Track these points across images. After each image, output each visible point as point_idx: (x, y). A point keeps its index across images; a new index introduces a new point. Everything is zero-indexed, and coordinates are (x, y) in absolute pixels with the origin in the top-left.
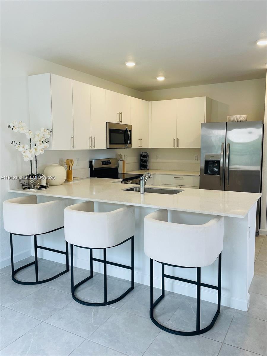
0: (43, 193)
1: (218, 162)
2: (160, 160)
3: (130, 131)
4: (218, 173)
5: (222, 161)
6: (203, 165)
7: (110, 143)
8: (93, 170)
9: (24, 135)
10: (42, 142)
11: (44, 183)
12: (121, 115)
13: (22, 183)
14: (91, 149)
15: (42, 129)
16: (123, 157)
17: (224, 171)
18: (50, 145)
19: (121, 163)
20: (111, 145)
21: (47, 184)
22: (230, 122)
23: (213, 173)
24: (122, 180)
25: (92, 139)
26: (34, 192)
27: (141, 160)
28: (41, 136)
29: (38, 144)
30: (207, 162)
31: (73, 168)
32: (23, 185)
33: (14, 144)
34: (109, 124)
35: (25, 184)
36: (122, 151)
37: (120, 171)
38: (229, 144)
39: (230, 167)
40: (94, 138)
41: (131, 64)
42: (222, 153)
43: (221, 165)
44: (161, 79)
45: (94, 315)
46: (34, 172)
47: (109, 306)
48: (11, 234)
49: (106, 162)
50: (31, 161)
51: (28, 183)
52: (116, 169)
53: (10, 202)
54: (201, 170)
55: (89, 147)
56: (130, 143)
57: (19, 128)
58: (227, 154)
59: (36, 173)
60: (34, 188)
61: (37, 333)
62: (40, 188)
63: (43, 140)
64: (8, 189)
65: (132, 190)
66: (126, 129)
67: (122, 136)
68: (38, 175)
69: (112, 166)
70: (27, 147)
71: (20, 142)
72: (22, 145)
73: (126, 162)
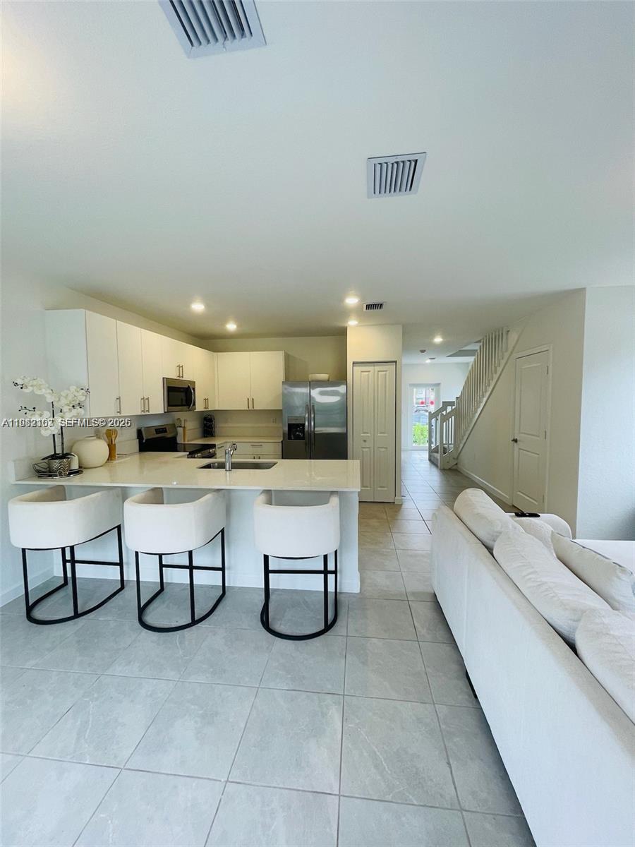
0: (75, 481)
1: (304, 425)
2: (230, 425)
3: (194, 389)
4: (303, 438)
5: (307, 424)
6: (286, 429)
7: (169, 405)
8: (144, 441)
9: (42, 397)
10: (73, 406)
11: (75, 466)
12: (181, 369)
13: (38, 468)
14: (143, 413)
15: (73, 388)
16: (183, 422)
17: (310, 435)
18: (85, 410)
19: (180, 430)
20: (170, 408)
21: (80, 467)
22: (313, 381)
23: (298, 438)
24: (188, 453)
25: (145, 400)
26: (60, 481)
27: (205, 425)
28: (70, 398)
29: (65, 409)
30: (290, 426)
31: (117, 441)
32: (38, 471)
33: (25, 411)
34: (166, 380)
35: (43, 470)
36: (182, 415)
37: (180, 440)
38: (313, 406)
39: (316, 429)
40: (148, 399)
41: (198, 307)
42: (307, 416)
43: (306, 429)
44: (231, 327)
45: (180, 643)
46: (59, 451)
47: (199, 625)
48: (24, 550)
49: (160, 430)
50: (54, 435)
51: (49, 467)
52: (174, 439)
53: (21, 500)
54: (284, 434)
55: (140, 411)
56: (194, 404)
57: (32, 386)
58: (313, 416)
59: (63, 451)
60: (60, 475)
61: (96, 695)
62: (70, 474)
63: (74, 403)
64: (12, 480)
65: (208, 466)
66: (189, 387)
67: (182, 395)
68: (64, 456)
69: (169, 435)
70: (47, 414)
71: (34, 408)
72: (38, 412)
73: (188, 428)
